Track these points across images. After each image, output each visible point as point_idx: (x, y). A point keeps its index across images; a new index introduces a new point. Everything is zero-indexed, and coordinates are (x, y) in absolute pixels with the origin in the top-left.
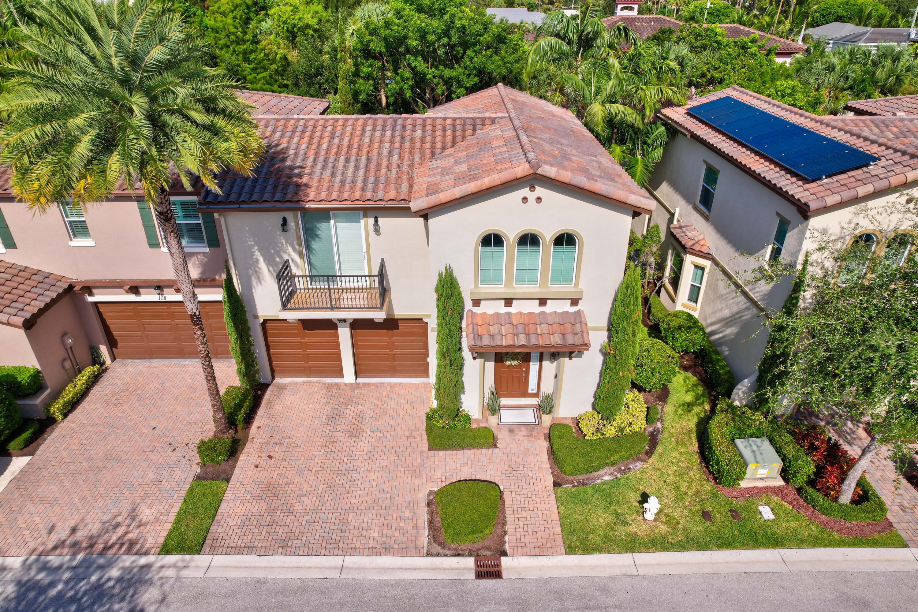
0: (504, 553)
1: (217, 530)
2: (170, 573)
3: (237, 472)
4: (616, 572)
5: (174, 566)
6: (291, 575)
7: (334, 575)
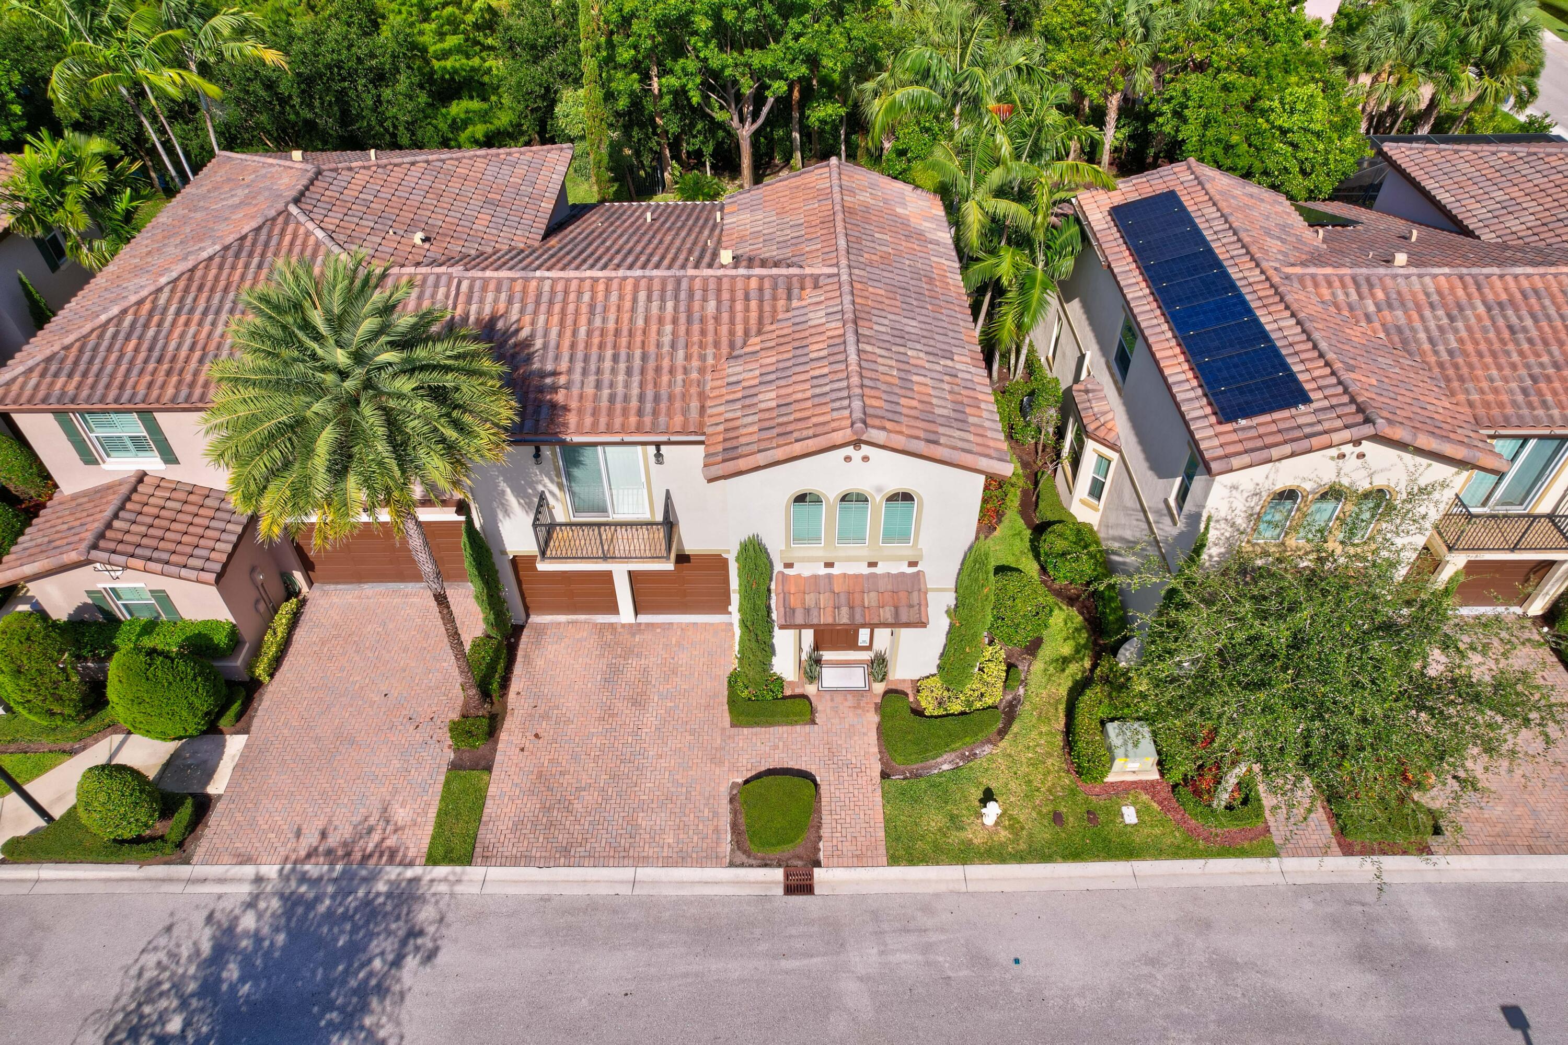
0: (818, 864)
1: (486, 835)
2: (443, 888)
3: (499, 757)
4: (942, 888)
5: (445, 880)
6: (578, 891)
7: (625, 890)
